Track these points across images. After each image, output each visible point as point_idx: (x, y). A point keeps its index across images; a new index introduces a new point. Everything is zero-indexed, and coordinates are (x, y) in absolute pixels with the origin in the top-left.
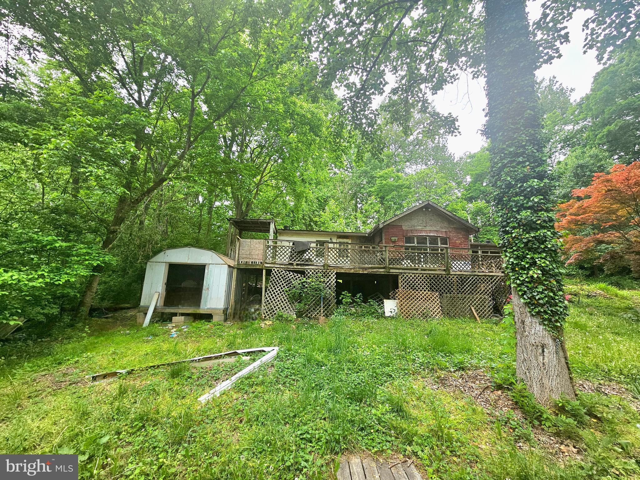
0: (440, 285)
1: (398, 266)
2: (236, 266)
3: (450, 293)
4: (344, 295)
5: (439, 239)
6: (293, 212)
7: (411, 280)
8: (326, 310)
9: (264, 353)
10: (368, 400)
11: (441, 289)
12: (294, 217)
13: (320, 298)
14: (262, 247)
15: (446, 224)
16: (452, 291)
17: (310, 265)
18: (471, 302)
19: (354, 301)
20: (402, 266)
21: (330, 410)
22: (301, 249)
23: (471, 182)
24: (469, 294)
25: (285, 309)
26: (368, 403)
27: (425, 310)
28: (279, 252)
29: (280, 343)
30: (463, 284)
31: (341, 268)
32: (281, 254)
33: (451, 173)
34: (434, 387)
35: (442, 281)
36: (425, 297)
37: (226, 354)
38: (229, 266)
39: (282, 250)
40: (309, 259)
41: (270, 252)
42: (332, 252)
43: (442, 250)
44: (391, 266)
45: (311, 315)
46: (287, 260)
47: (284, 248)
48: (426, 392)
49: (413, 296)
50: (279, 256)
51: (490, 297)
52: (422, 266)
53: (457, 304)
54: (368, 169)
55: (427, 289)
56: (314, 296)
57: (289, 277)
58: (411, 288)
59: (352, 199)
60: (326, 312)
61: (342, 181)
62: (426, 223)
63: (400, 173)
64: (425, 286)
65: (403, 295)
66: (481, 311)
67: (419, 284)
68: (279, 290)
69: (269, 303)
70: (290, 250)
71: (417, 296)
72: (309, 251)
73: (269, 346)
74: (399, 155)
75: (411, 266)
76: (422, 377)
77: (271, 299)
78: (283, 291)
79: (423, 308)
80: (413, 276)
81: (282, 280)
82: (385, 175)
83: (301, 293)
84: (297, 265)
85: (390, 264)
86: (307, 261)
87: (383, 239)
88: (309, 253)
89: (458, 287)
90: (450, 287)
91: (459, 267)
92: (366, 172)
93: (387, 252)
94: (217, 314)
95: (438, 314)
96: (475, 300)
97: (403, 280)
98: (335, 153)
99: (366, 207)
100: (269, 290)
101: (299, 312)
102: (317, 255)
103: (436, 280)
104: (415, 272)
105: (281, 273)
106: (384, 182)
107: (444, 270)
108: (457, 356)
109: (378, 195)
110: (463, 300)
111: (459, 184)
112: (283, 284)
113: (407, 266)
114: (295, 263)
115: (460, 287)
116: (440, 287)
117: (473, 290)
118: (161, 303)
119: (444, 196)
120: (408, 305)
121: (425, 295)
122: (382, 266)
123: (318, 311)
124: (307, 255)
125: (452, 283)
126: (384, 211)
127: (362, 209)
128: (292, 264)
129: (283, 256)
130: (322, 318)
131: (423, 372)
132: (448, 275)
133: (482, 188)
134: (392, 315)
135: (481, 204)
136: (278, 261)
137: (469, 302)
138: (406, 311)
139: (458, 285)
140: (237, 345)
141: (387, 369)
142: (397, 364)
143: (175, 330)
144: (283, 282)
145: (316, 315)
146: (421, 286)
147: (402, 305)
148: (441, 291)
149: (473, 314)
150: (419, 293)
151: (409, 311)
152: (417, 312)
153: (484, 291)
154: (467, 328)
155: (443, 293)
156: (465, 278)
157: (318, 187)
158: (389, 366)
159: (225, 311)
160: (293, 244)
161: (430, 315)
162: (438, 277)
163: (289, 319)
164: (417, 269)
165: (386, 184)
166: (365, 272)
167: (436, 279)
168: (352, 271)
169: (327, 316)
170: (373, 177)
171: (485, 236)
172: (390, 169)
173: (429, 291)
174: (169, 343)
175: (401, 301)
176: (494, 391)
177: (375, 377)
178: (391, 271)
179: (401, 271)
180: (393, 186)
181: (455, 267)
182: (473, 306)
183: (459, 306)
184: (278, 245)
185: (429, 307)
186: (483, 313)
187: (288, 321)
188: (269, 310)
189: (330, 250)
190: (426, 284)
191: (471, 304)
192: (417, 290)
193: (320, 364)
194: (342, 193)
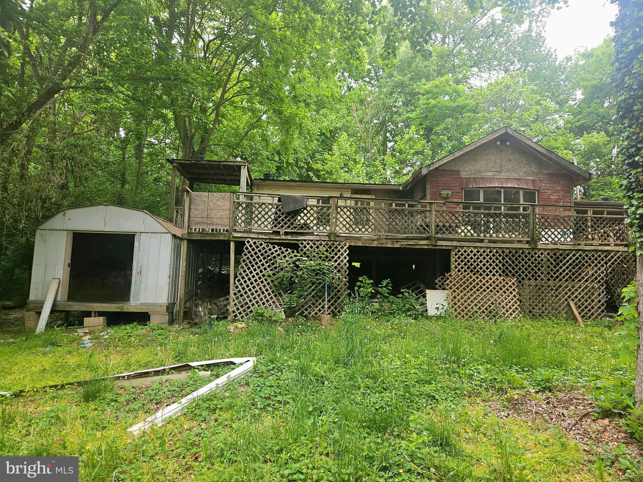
0: (520, 265)
1: (451, 236)
2: (186, 236)
3: (536, 279)
4: (361, 282)
5: (521, 192)
6: (279, 153)
7: (471, 258)
8: (332, 305)
9: (232, 366)
10: (396, 429)
11: (520, 272)
12: (281, 161)
13: (323, 287)
14: (227, 205)
15: (534, 168)
16: (539, 276)
17: (308, 234)
18: (569, 293)
19: (377, 292)
20: (456, 236)
21: (336, 441)
22: (291, 208)
23: (583, 101)
24: (567, 280)
25: (267, 304)
26: (395, 433)
27: (493, 306)
28: (257, 213)
29: (259, 353)
30: (558, 264)
31: (358, 239)
32: (260, 216)
33: (548, 84)
34: (502, 413)
35: (523, 259)
36: (494, 285)
37: (171, 369)
38: (174, 236)
39: (260, 209)
40: (305, 224)
41: (241, 215)
42: (342, 213)
43: (524, 209)
44: (439, 236)
45: (310, 313)
46: (269, 226)
47: (264, 206)
48: (488, 421)
49: (474, 284)
50: (256, 219)
51: (602, 285)
52: (491, 236)
53: (546, 296)
54: (406, 79)
55: (497, 272)
56: (313, 284)
57: (272, 253)
58: (472, 271)
59: (378, 133)
60: (332, 308)
61: (362, 102)
62: (501, 166)
63: (460, 86)
64: (494, 268)
65: (458, 282)
66: (586, 307)
67: (484, 265)
68: (257, 274)
69: (242, 295)
70: (273, 210)
71: (481, 284)
72: (305, 211)
73: (242, 357)
74: (460, 53)
75: (472, 235)
76: (483, 401)
77: (243, 289)
78: (264, 276)
79: (489, 303)
80: (475, 251)
81: (261, 258)
82: (435, 90)
83: (292, 277)
84: (286, 234)
85: (437, 233)
86: (302, 228)
87: (428, 192)
88: (305, 215)
89: (549, 270)
90: (536, 269)
91: (553, 236)
92: (402, 85)
93: (434, 213)
94: (156, 313)
95: (514, 311)
96: (576, 290)
97: (459, 258)
98: (347, 43)
99: (400, 145)
100: (240, 274)
101: (290, 308)
102: (318, 218)
103: (514, 259)
104: (479, 244)
105: (261, 248)
106: (433, 102)
107: (528, 242)
108: (543, 371)
109: (421, 124)
110: (557, 290)
111: (561, 104)
112: (263, 265)
113: (466, 235)
114: (282, 231)
115: (552, 270)
116: (520, 269)
117: (573, 274)
118: (63, 296)
119: (533, 126)
120: (466, 297)
121: (494, 282)
122: (424, 235)
123: (320, 307)
124: (302, 218)
125: (539, 263)
126: (430, 153)
127: (394, 150)
128: (277, 233)
129: (263, 219)
130: (326, 318)
131: (484, 392)
132: (533, 249)
133: (601, 110)
134: (439, 313)
135: (598, 138)
136: (255, 227)
137: (566, 293)
138: (462, 307)
139: (549, 267)
140: (190, 356)
141: (428, 389)
142: (444, 380)
143: (88, 336)
144: (264, 261)
145: (316, 314)
146: (487, 268)
147: (455, 297)
148: (520, 275)
149: (573, 313)
150: (484, 278)
151: (466, 308)
152: (480, 309)
153: (593, 275)
154: (562, 333)
155: (523, 279)
156: (561, 255)
157: (321, 112)
158: (430, 383)
159: (170, 308)
160: (279, 200)
161: (501, 313)
162: (516, 253)
163: (274, 319)
164: (482, 241)
165: (435, 106)
166: (397, 245)
167: (513, 256)
168: (375, 244)
169: (334, 315)
170: (413, 94)
171: (601, 193)
172: (443, 79)
173: (500, 275)
174: (80, 355)
175: (454, 291)
176: (598, 419)
177: (408, 398)
178: (440, 243)
179: (455, 243)
180: (447, 108)
181: (546, 236)
182: (573, 300)
183: (549, 299)
184: (254, 201)
185: (499, 301)
186: (590, 311)
187: (272, 322)
188: (242, 306)
189: (339, 209)
190: (497, 265)
191: (569, 297)
192: (481, 275)
193: (321, 380)
194: (361, 121)
